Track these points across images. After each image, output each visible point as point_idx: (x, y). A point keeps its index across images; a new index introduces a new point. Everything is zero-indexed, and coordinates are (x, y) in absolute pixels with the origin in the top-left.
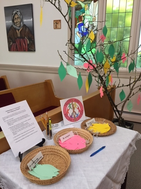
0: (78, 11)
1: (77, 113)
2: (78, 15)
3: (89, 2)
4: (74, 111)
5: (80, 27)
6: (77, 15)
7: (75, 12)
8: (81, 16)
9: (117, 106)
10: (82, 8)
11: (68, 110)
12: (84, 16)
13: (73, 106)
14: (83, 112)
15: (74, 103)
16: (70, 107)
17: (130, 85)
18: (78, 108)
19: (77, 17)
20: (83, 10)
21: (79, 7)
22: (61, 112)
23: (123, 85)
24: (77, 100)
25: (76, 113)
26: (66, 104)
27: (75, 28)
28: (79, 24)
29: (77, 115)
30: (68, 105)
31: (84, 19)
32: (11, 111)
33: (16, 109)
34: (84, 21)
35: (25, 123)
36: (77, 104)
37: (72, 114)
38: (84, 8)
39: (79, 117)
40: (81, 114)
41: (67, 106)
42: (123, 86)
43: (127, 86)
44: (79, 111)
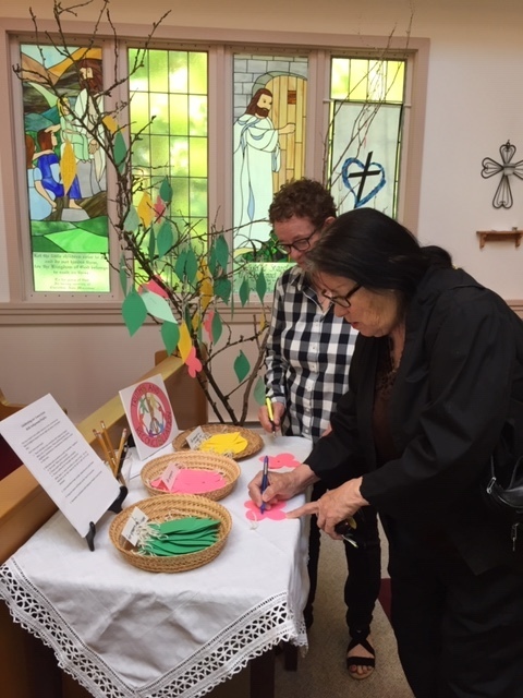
0: (33, 116)
1: (160, 422)
2: (35, 127)
3: (73, 92)
4: (154, 419)
5: (46, 168)
6: (31, 128)
7: (24, 118)
8: (46, 131)
9: (227, 397)
10: (48, 107)
11: (142, 416)
12: (57, 134)
13: (149, 404)
14: (170, 417)
15: (149, 395)
16: (144, 409)
17: (256, 337)
18: (160, 409)
19: (35, 135)
20: (52, 114)
21: (39, 103)
22: (125, 417)
23: (242, 337)
24: (154, 385)
25: (158, 423)
26: (134, 401)
27: (27, 169)
28: (41, 158)
29: (161, 426)
30: (139, 403)
31: (59, 142)
32: (31, 424)
33: (38, 419)
34: (58, 147)
35: (69, 452)
36: (155, 397)
37: (151, 424)
38: (54, 109)
39: (167, 431)
40: (169, 423)
41: (136, 407)
42: (241, 341)
43: (252, 339)
44: (163, 414)
